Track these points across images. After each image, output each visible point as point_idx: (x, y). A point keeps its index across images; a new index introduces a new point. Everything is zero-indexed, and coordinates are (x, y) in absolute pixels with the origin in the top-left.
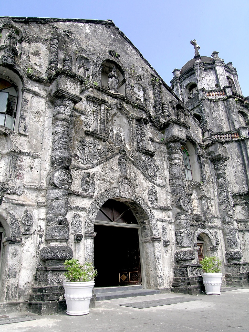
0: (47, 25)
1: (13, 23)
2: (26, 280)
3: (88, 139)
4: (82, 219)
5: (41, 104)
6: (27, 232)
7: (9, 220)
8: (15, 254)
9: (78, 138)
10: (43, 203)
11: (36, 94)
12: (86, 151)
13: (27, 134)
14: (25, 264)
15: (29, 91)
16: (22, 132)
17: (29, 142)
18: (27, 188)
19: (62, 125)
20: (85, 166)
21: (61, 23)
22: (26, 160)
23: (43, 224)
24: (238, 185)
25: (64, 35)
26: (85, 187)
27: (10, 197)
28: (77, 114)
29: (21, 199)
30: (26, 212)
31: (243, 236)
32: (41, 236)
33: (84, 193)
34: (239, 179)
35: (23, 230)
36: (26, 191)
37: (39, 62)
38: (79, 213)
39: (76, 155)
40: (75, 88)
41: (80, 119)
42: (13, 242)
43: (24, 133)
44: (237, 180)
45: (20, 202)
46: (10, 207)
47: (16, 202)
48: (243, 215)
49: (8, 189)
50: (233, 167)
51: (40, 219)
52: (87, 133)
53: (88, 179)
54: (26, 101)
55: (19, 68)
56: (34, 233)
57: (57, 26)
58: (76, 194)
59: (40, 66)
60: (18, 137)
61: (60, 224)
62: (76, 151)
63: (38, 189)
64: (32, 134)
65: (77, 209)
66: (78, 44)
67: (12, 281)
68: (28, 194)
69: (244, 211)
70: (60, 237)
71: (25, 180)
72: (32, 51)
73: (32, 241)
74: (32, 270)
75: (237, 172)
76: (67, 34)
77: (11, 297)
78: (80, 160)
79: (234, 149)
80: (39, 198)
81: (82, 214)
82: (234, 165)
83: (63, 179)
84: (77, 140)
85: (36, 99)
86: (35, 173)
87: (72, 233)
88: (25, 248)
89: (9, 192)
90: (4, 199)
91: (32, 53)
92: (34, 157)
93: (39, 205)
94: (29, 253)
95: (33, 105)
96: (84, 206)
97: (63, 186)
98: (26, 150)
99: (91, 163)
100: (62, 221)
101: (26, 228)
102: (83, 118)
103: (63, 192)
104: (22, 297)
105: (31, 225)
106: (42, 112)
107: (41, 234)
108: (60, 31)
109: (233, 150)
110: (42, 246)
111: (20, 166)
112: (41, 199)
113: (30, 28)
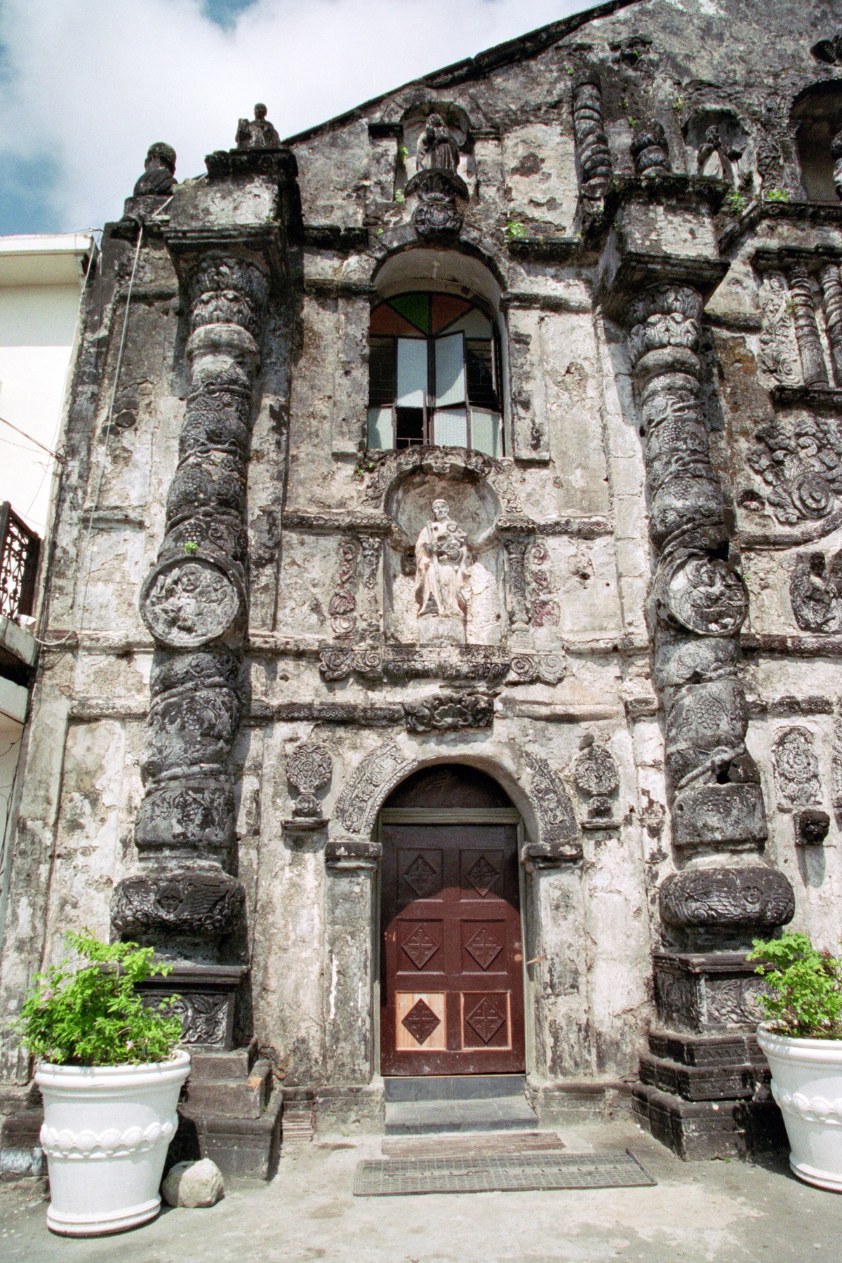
0: (550, 54)
1: (432, 95)
2: (620, 1003)
3: (788, 423)
4: (818, 748)
5: (579, 334)
6: (601, 821)
7: (527, 780)
8: (564, 904)
9: (749, 424)
10: (646, 702)
11: (556, 306)
12: (791, 470)
13: (545, 455)
14: (606, 942)
15: (527, 301)
16: (526, 454)
17: (558, 483)
18: (579, 654)
19: (670, 389)
20: (796, 531)
21: (596, 23)
22: (560, 551)
23: (657, 783)
25: (616, 61)
26: (808, 614)
27: (519, 693)
28: (725, 334)
29: (563, 698)
30: (588, 742)
32: (655, 832)
33: (809, 640)
35: (582, 812)
36: (575, 664)
37: (545, 193)
38: (800, 721)
39: (751, 495)
40: (692, 232)
41: (742, 351)
42: (554, 862)
43: (534, 455)
45: (559, 710)
46: (524, 731)
47: (545, 711)
49: (507, 668)
51: (643, 765)
52: (784, 399)
53: (816, 580)
54: (522, 340)
55: (475, 234)
56: (628, 821)
57: (587, 41)
58: (778, 649)
59: (552, 204)
60: (517, 473)
61: (722, 778)
62: (749, 479)
63: (621, 652)
64: (564, 454)
65: (791, 706)
66: (679, 73)
67: (563, 1008)
68: (588, 676)
70: (731, 832)
71: (567, 624)
72: (513, 163)
73: (624, 852)
74: (635, 961)
76: (628, 51)
77: (568, 1063)
78: (769, 510)
80: (627, 684)
81: (812, 727)
83: (708, 597)
84: (745, 433)
85: (556, 321)
86: (601, 593)
87: (782, 810)
88: (599, 879)
89: (512, 676)
90: (498, 706)
91: (515, 171)
92: (588, 534)
93: (634, 713)
94: (616, 897)
95: (551, 347)
96: (815, 693)
97: (713, 627)
98: (553, 517)
99: (819, 513)
100: (726, 765)
101: (594, 803)
102: (753, 343)
103: (715, 648)
104: (611, 1066)
105: (613, 793)
106: (586, 365)
107: (652, 821)
108: (601, 54)
110: (667, 868)
111: (540, 578)
112: (640, 689)
113: (491, 88)
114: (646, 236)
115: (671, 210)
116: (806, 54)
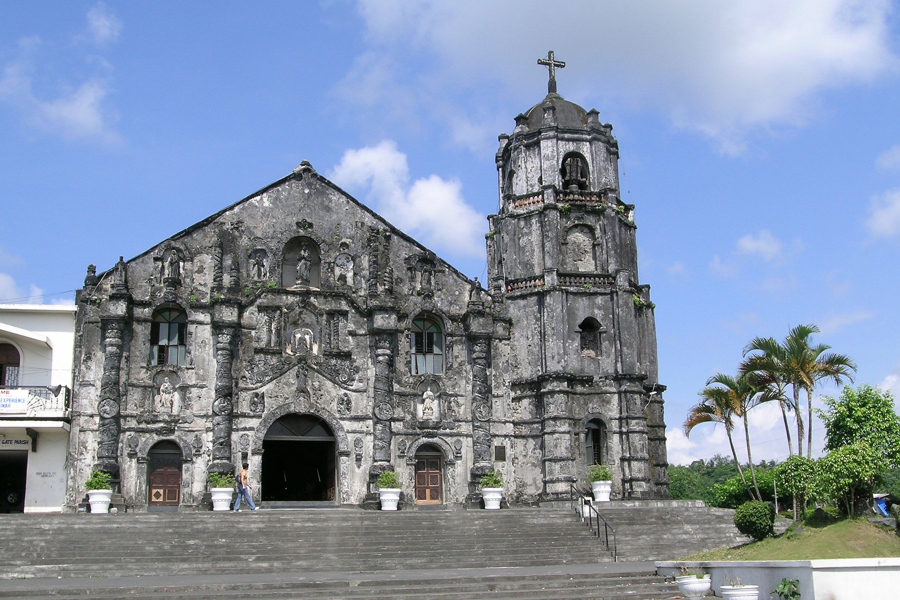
0: (211, 225)
1: (173, 243)
2: (199, 490)
3: (257, 357)
4: (250, 438)
5: (206, 331)
6: (197, 453)
7: (181, 444)
8: (187, 470)
9: (247, 358)
10: (210, 428)
11: (201, 323)
12: (256, 370)
13: (193, 367)
14: (196, 478)
15: (193, 322)
16: (189, 366)
17: (196, 373)
18: (197, 416)
19: (222, 355)
20: (254, 386)
21: (227, 213)
22: (194, 391)
23: (210, 445)
24: (530, 367)
25: (232, 229)
26: (253, 408)
27: (182, 425)
28: (246, 330)
29: (193, 426)
30: (196, 436)
31: (526, 444)
32: (209, 456)
33: (252, 414)
34: (533, 357)
35: (194, 451)
36: (196, 419)
37: (204, 280)
38: (247, 432)
39: (244, 377)
40: (231, 313)
41: (250, 335)
42: (186, 461)
43: (190, 367)
44: (530, 358)
45: (190, 429)
46: (182, 434)
47: (187, 429)
48: (530, 413)
49: (179, 420)
50: (528, 338)
51: (208, 441)
52: (258, 351)
53: (256, 399)
54: (191, 334)
55: (181, 301)
56: (204, 453)
57: (224, 221)
58: (244, 415)
59: (205, 285)
60: (186, 371)
61: (221, 445)
62: (244, 372)
63: (206, 416)
64: (198, 366)
65: (245, 429)
66: (250, 235)
67: (186, 490)
68: (199, 421)
69: (531, 406)
70: (220, 456)
71: (195, 409)
72: (196, 269)
73: (202, 459)
74: (203, 482)
75: (533, 345)
76: (236, 226)
77: (186, 501)
78: (248, 381)
79: (531, 307)
80: (207, 423)
81: (249, 434)
82: (530, 333)
83: (222, 406)
84: (245, 360)
85: (200, 327)
86: (204, 402)
87: (239, 451)
88: (196, 465)
89: (180, 421)
90: (176, 428)
91: (196, 272)
92: (202, 387)
93: (208, 430)
94: (200, 469)
95: (199, 335)
96: (251, 426)
97: (223, 413)
98: (194, 382)
99: (261, 382)
100: (222, 442)
101: (196, 449)
102: (253, 333)
103: (222, 418)
104: (195, 502)
105: (201, 447)
106: (207, 340)
107: (209, 453)
108: (228, 226)
109: (530, 309)
110: (211, 463)
111: (189, 398)
112: (210, 425)
113: (192, 238)
114: (219, 315)
115: (227, 307)
116: (294, 224)
